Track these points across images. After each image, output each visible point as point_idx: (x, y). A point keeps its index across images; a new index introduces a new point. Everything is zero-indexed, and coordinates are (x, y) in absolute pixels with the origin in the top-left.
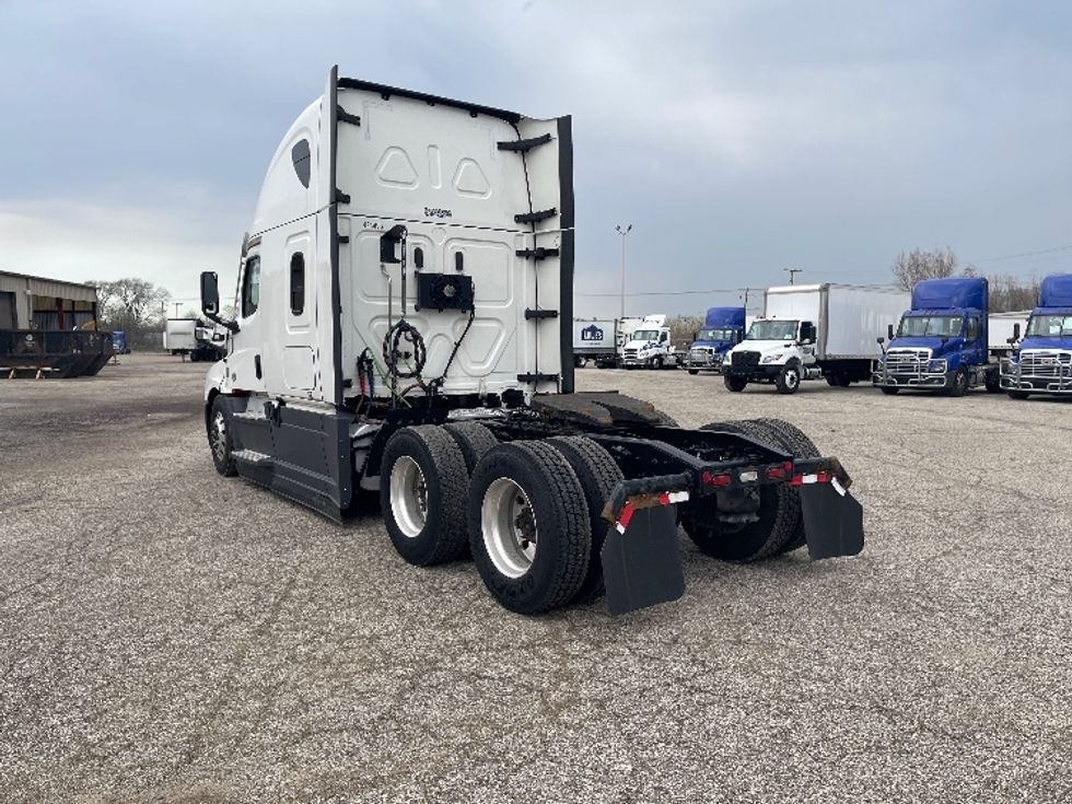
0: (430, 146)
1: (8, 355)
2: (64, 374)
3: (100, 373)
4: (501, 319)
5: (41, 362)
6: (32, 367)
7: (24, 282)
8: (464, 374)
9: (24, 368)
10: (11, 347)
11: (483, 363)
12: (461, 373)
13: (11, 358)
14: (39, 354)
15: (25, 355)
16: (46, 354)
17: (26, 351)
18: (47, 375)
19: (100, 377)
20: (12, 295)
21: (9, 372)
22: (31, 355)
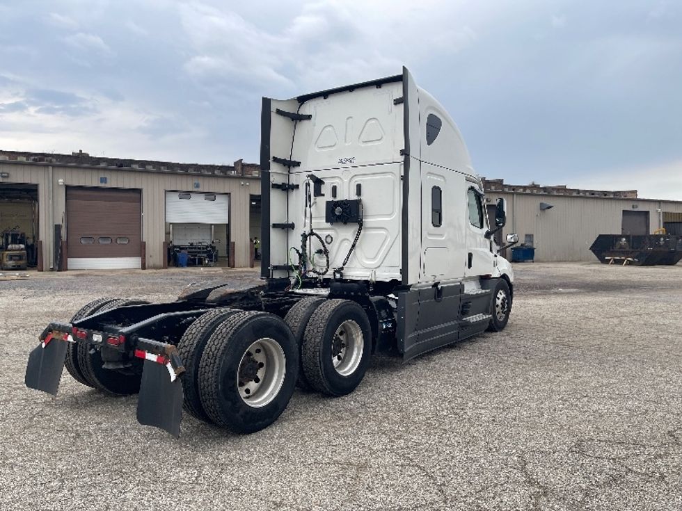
0: (348, 118)
1: (611, 250)
2: (641, 264)
3: (678, 263)
4: (387, 228)
5: (627, 254)
6: (623, 258)
7: (657, 204)
8: (361, 267)
9: (618, 258)
10: (613, 245)
11: (374, 258)
12: (359, 266)
13: (612, 252)
14: (627, 249)
15: (621, 250)
16: (631, 250)
17: (621, 247)
18: (630, 263)
19: (678, 266)
20: (647, 213)
21: (610, 260)
22: (623, 250)
